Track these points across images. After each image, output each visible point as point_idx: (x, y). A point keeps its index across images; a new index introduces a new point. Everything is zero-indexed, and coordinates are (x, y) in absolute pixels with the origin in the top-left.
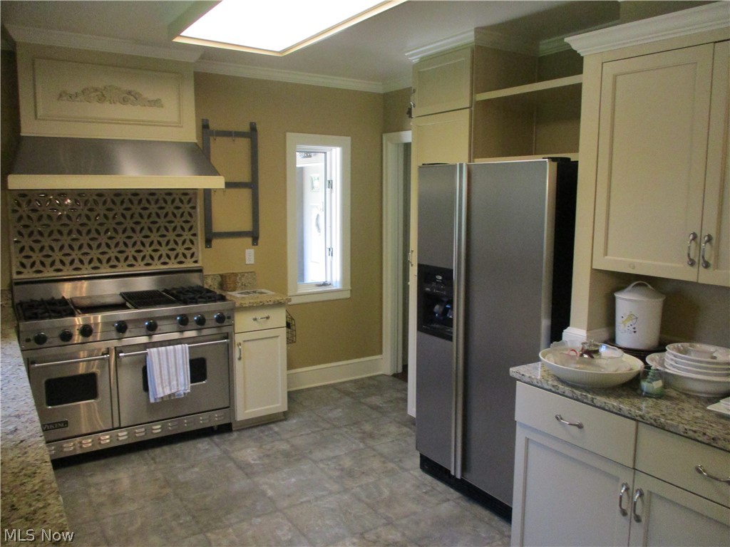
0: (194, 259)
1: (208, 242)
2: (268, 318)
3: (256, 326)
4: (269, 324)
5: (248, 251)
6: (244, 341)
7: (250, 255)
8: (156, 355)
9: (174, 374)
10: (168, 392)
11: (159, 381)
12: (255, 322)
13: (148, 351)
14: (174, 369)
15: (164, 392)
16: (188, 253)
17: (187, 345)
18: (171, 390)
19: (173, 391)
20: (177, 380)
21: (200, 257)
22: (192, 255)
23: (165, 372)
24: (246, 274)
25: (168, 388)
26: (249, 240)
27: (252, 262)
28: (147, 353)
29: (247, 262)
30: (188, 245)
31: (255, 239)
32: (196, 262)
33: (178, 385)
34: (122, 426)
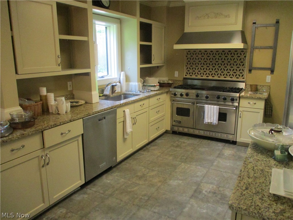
0: (243, 77)
1: (250, 71)
2: (255, 104)
3: (249, 106)
4: (255, 106)
5: (267, 76)
6: (243, 111)
7: (269, 78)
8: (207, 107)
9: (213, 115)
10: (209, 121)
11: (207, 117)
12: (249, 104)
13: (205, 105)
14: (213, 114)
15: (208, 121)
16: (241, 75)
17: (218, 107)
18: (211, 121)
19: (211, 122)
20: (213, 118)
21: (245, 76)
22: (242, 76)
23: (209, 114)
24: (265, 86)
25: (210, 120)
26: (270, 72)
27: (269, 81)
28: (204, 106)
29: (267, 81)
30: (241, 71)
31: (272, 72)
32: (244, 78)
33: (213, 120)
34: (196, 128)
